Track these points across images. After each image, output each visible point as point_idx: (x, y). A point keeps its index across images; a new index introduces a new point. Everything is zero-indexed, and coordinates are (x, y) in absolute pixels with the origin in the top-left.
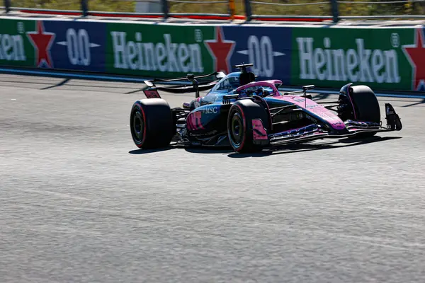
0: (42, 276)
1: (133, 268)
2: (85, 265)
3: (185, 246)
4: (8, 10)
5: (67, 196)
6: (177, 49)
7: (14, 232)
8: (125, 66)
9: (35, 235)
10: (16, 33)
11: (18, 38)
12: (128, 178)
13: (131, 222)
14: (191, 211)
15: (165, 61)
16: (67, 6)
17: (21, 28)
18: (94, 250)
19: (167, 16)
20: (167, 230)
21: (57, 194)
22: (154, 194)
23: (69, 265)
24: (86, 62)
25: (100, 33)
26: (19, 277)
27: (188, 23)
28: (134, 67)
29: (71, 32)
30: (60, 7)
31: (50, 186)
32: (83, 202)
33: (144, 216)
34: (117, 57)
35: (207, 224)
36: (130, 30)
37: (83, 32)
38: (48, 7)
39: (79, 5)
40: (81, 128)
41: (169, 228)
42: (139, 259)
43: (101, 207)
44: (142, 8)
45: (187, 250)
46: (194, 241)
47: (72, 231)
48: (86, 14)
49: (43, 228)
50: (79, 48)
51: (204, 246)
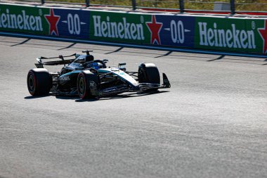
0: (152, 174)
1: (209, 171)
2: (179, 168)
3: (242, 158)
4: (135, 9)
5: (168, 125)
6: (240, 34)
7: (135, 146)
8: (206, 44)
9: (148, 149)
10: (139, 23)
11: (140, 26)
12: (207, 114)
13: (208, 142)
14: (247, 136)
15: (231, 41)
16: (171, 6)
17: (142, 19)
18: (185, 159)
19: (233, 13)
20: (231, 148)
21: (162, 123)
22: (223, 125)
23: (169, 168)
24: (182, 41)
25: (191, 23)
26: (138, 174)
27: (247, 17)
28: (212, 44)
29: (173, 22)
30: (166, 7)
31: (158, 118)
32: (178, 129)
33: (216, 138)
34: (201, 38)
35: (257, 145)
36: (210, 22)
37: (180, 23)
38: (159, 7)
39: (178, 6)
40: (178, 82)
41: (232, 147)
42: (213, 165)
43: (190, 132)
44: (217, 8)
45: (244, 161)
46: (248, 156)
47: (171, 147)
48: (182, 11)
49: (153, 145)
50: (178, 32)
51: (255, 159)
